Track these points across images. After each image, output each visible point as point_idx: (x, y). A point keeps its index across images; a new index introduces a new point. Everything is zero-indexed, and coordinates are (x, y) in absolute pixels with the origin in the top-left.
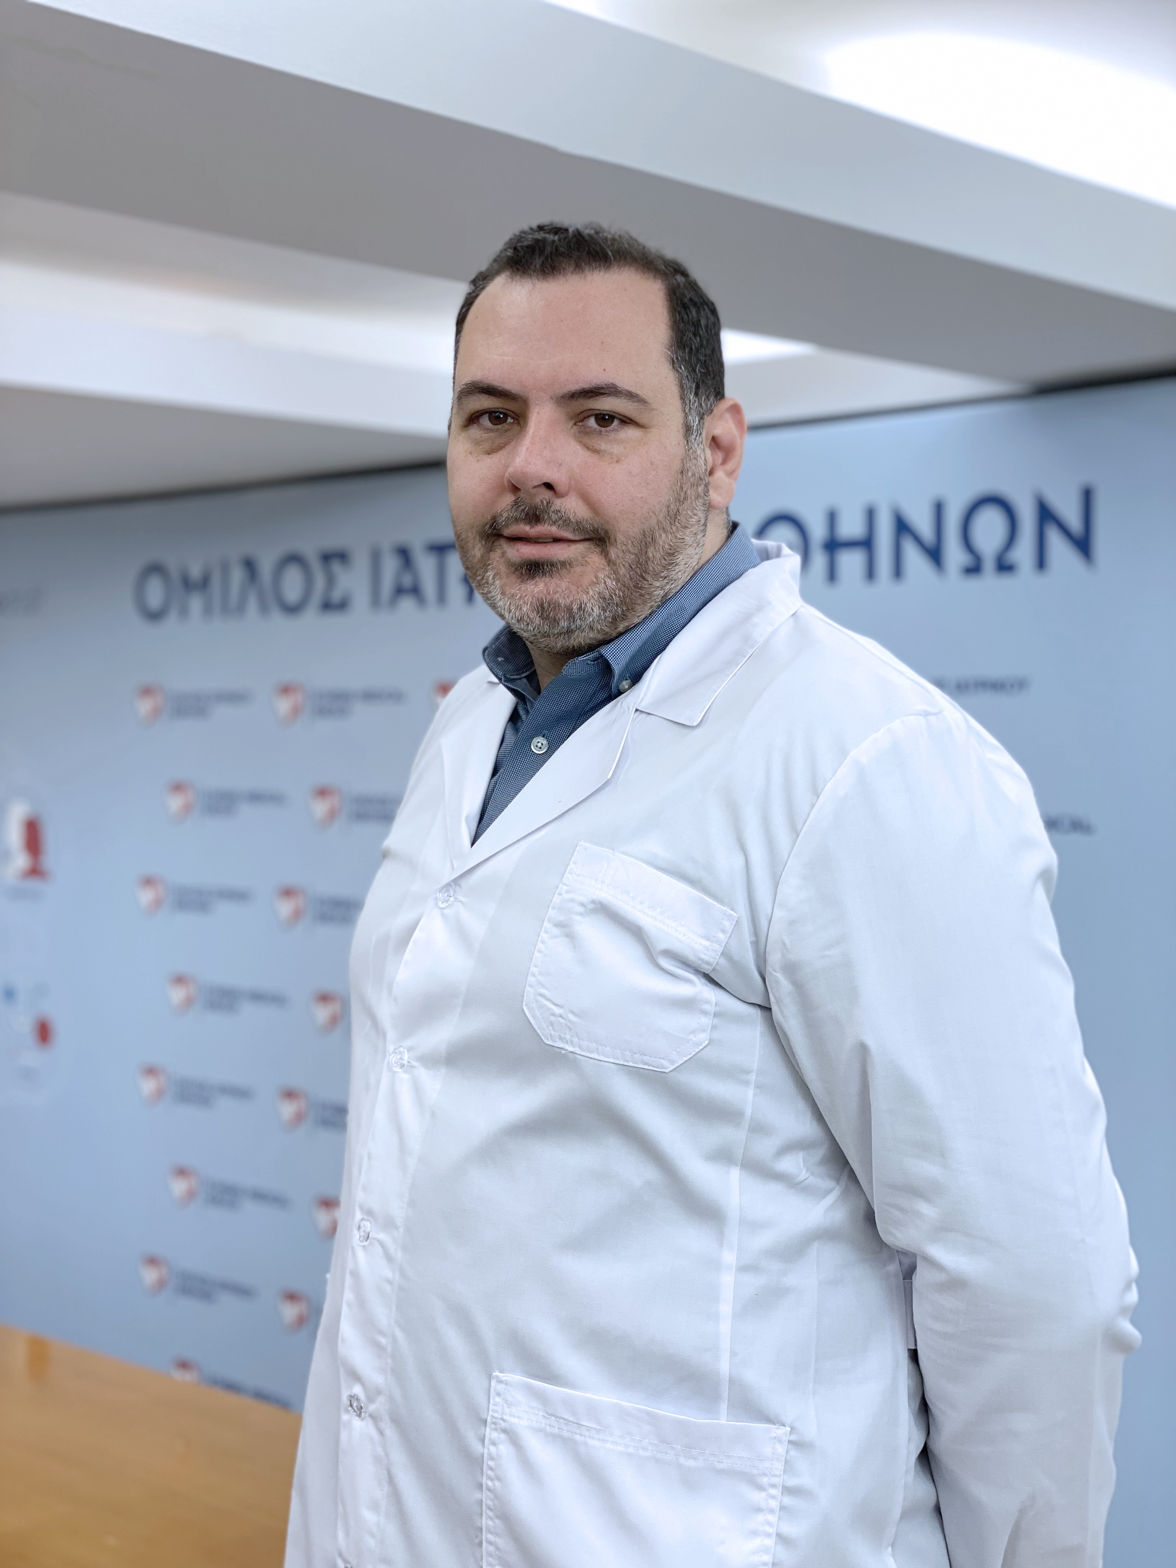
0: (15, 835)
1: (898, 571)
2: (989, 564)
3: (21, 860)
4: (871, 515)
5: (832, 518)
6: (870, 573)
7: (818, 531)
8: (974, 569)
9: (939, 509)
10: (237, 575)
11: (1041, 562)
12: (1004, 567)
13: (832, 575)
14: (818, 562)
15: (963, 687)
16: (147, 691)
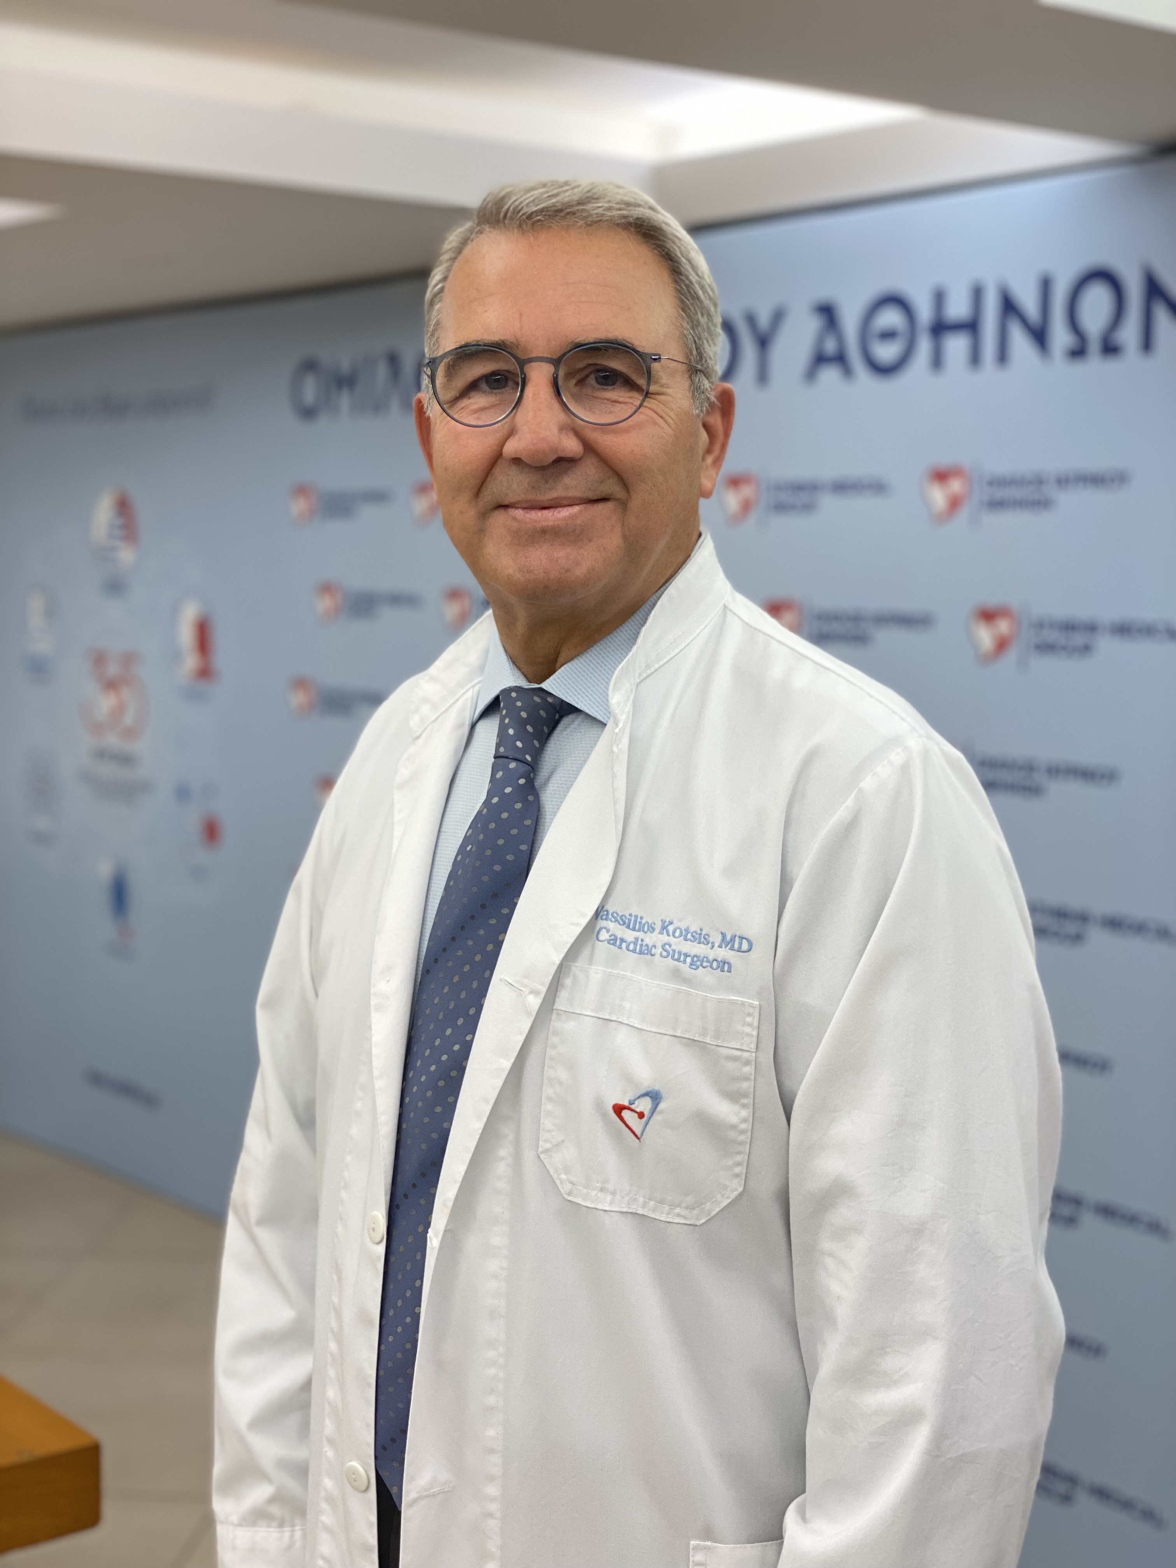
0: (186, 635)
1: (1003, 356)
2: (1094, 346)
3: (191, 662)
4: (977, 293)
5: (939, 298)
6: (975, 358)
7: (925, 313)
8: (1078, 352)
9: (1046, 285)
10: (382, 370)
12: (1110, 349)
13: (937, 361)
14: (924, 346)
15: (1063, 481)
16: (301, 490)
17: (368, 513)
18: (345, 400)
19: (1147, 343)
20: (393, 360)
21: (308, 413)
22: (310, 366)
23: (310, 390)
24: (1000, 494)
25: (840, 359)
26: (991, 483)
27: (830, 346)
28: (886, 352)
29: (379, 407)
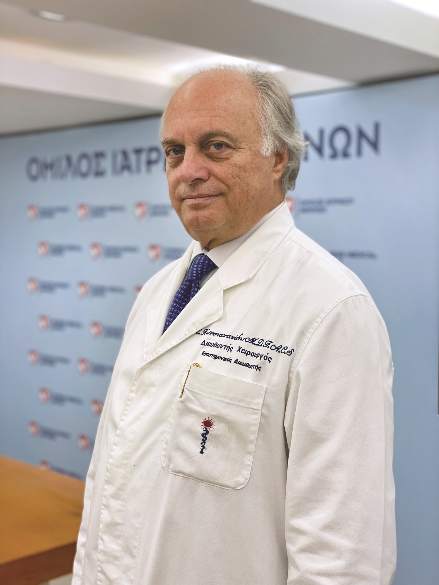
1: (307, 158)
2: (340, 154)
8: (334, 156)
9: (321, 133)
10: (64, 163)
11: (359, 152)
12: (346, 155)
15: (330, 202)
16: (31, 207)
17: (59, 216)
18: (49, 173)
20: (69, 159)
21: (34, 178)
22: (34, 160)
23: (34, 169)
24: (306, 207)
26: (302, 203)
29: (63, 176)
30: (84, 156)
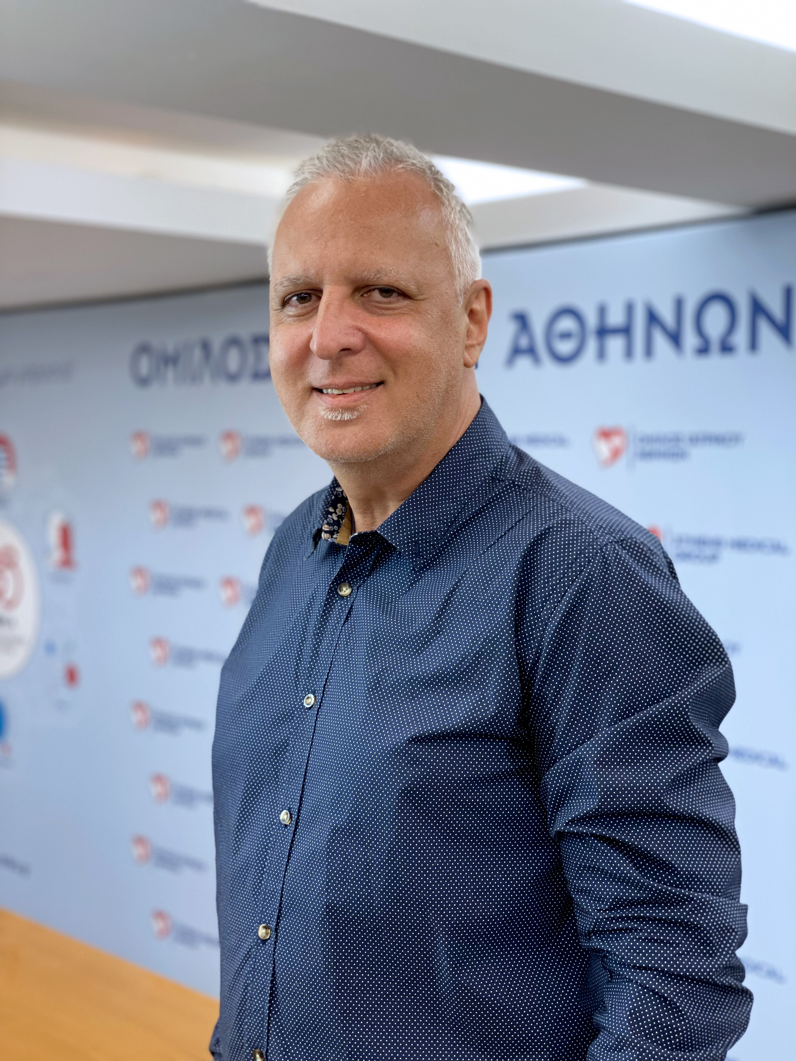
0: (53, 537)
3: (57, 554)
4: (630, 309)
5: (602, 311)
6: (629, 353)
7: (592, 321)
8: (704, 350)
9: (679, 304)
13: (601, 354)
14: (592, 345)
15: (695, 440)
16: (139, 436)
17: (188, 453)
18: (170, 373)
19: (753, 345)
20: (206, 347)
21: (143, 382)
22: (144, 349)
23: (145, 366)
24: (648, 448)
25: (531, 351)
26: (642, 440)
27: (524, 342)
28: (565, 347)
29: (195, 378)
30: (234, 342)
